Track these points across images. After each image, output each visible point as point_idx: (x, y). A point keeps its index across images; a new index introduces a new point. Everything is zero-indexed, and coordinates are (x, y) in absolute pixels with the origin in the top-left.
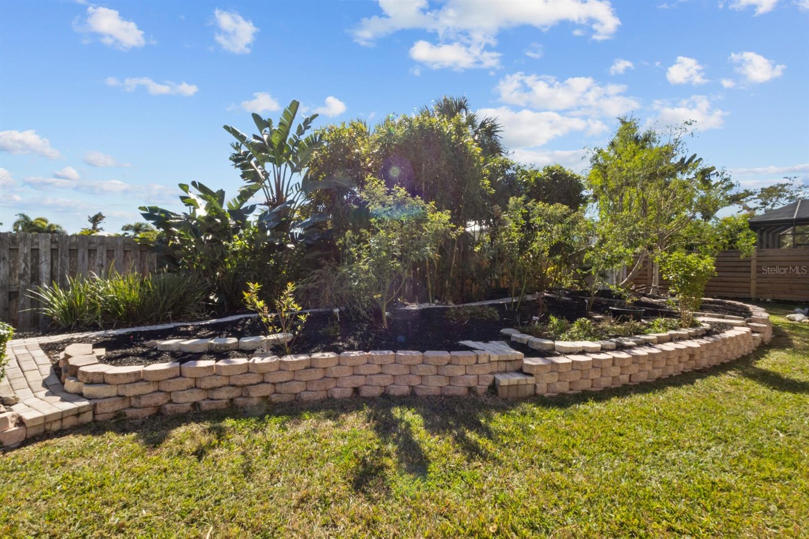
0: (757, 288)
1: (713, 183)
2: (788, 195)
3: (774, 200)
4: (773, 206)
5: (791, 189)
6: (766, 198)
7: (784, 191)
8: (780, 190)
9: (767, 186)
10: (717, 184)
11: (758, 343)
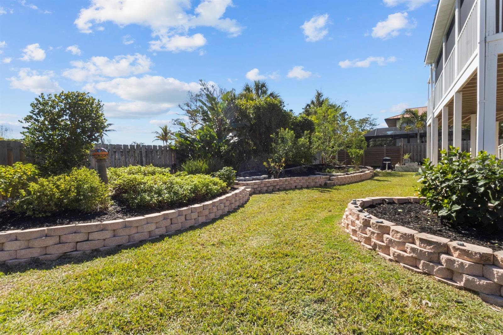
0: (365, 162)
1: (346, 118)
2: (369, 123)
3: (364, 125)
4: (364, 127)
5: (371, 120)
6: (362, 124)
7: (368, 120)
8: (366, 120)
9: (362, 118)
10: (347, 118)
11: (371, 175)
